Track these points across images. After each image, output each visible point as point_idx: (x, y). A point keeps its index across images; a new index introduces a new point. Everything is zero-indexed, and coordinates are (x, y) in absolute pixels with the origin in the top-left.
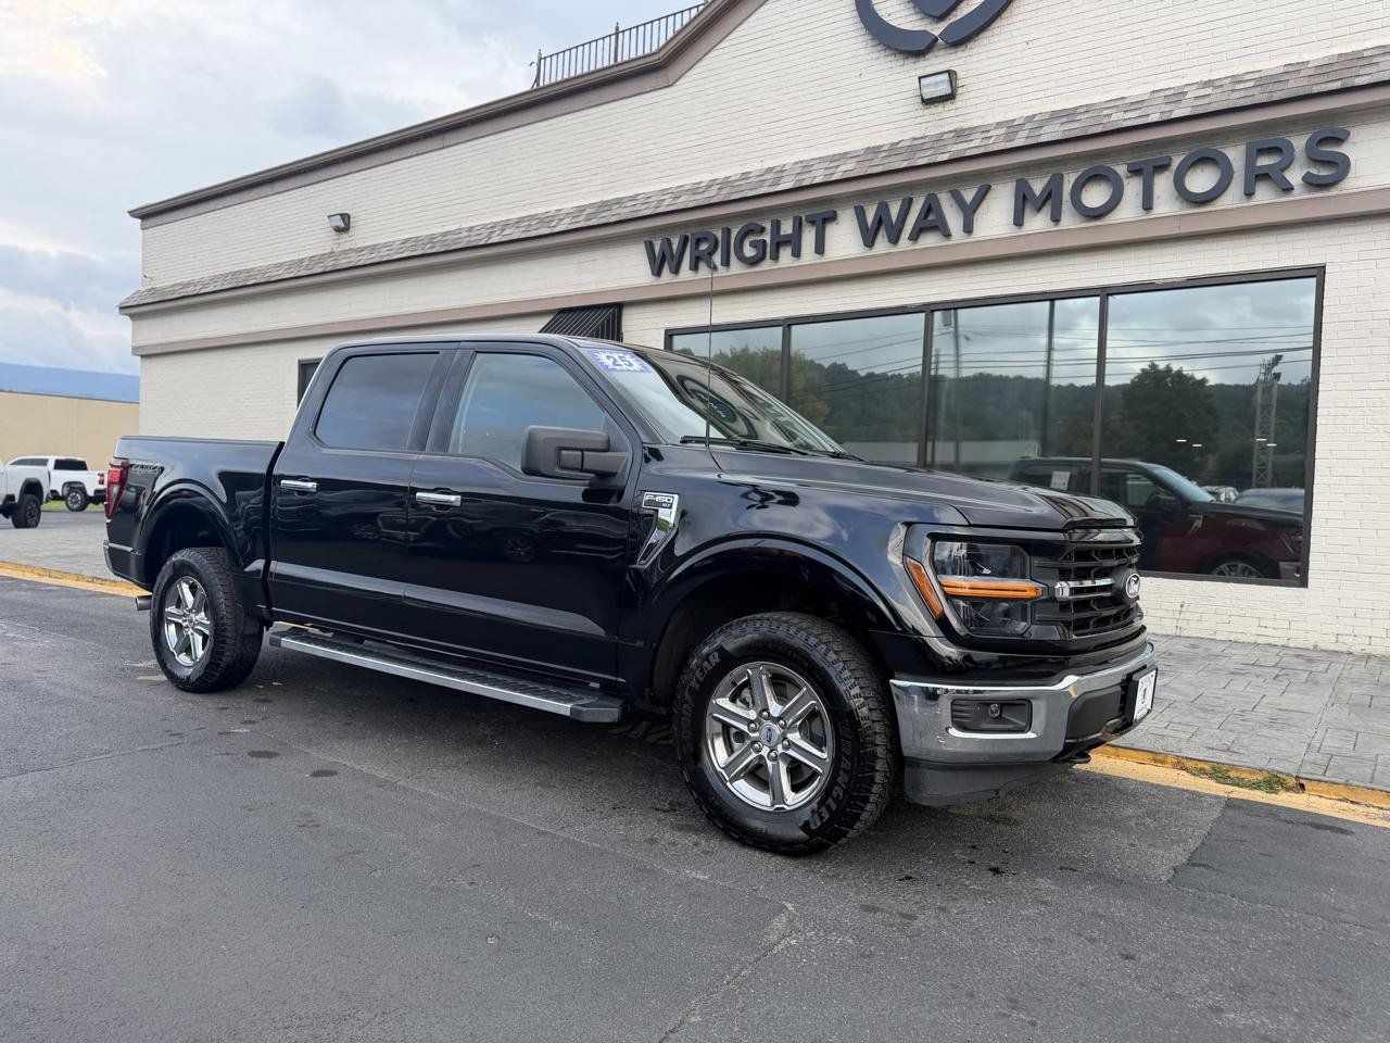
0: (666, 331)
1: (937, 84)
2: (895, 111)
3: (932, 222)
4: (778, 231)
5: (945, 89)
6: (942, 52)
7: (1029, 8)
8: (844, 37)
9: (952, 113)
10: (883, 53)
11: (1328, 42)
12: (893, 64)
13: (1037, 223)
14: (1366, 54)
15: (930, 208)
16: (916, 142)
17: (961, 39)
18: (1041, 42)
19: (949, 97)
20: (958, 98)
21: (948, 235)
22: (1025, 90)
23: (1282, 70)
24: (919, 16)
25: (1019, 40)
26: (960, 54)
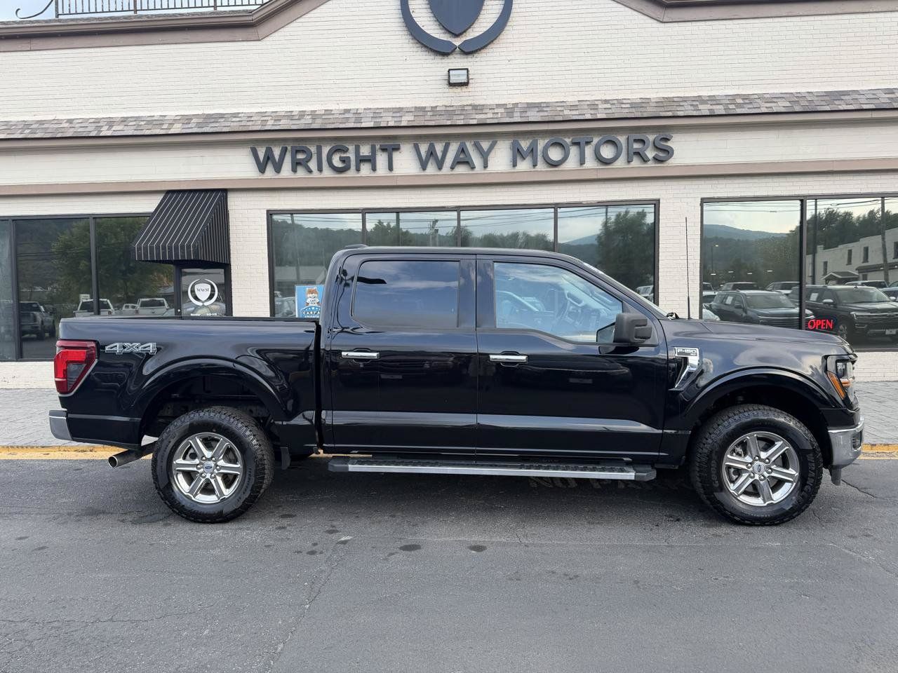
0: (268, 211)
1: (459, 75)
2: (430, 87)
3: (463, 160)
4: (359, 154)
5: (463, 79)
6: (458, 56)
7: (509, 41)
8: (393, 33)
9: (467, 94)
10: (420, 49)
11: (656, 90)
12: (427, 57)
13: (524, 166)
14: (675, 99)
15: (463, 150)
16: (448, 109)
17: (470, 50)
18: (516, 62)
19: (466, 84)
20: (470, 85)
21: (473, 168)
22: (509, 88)
23: (640, 101)
24: (443, 31)
25: (504, 58)
26: (470, 59)
